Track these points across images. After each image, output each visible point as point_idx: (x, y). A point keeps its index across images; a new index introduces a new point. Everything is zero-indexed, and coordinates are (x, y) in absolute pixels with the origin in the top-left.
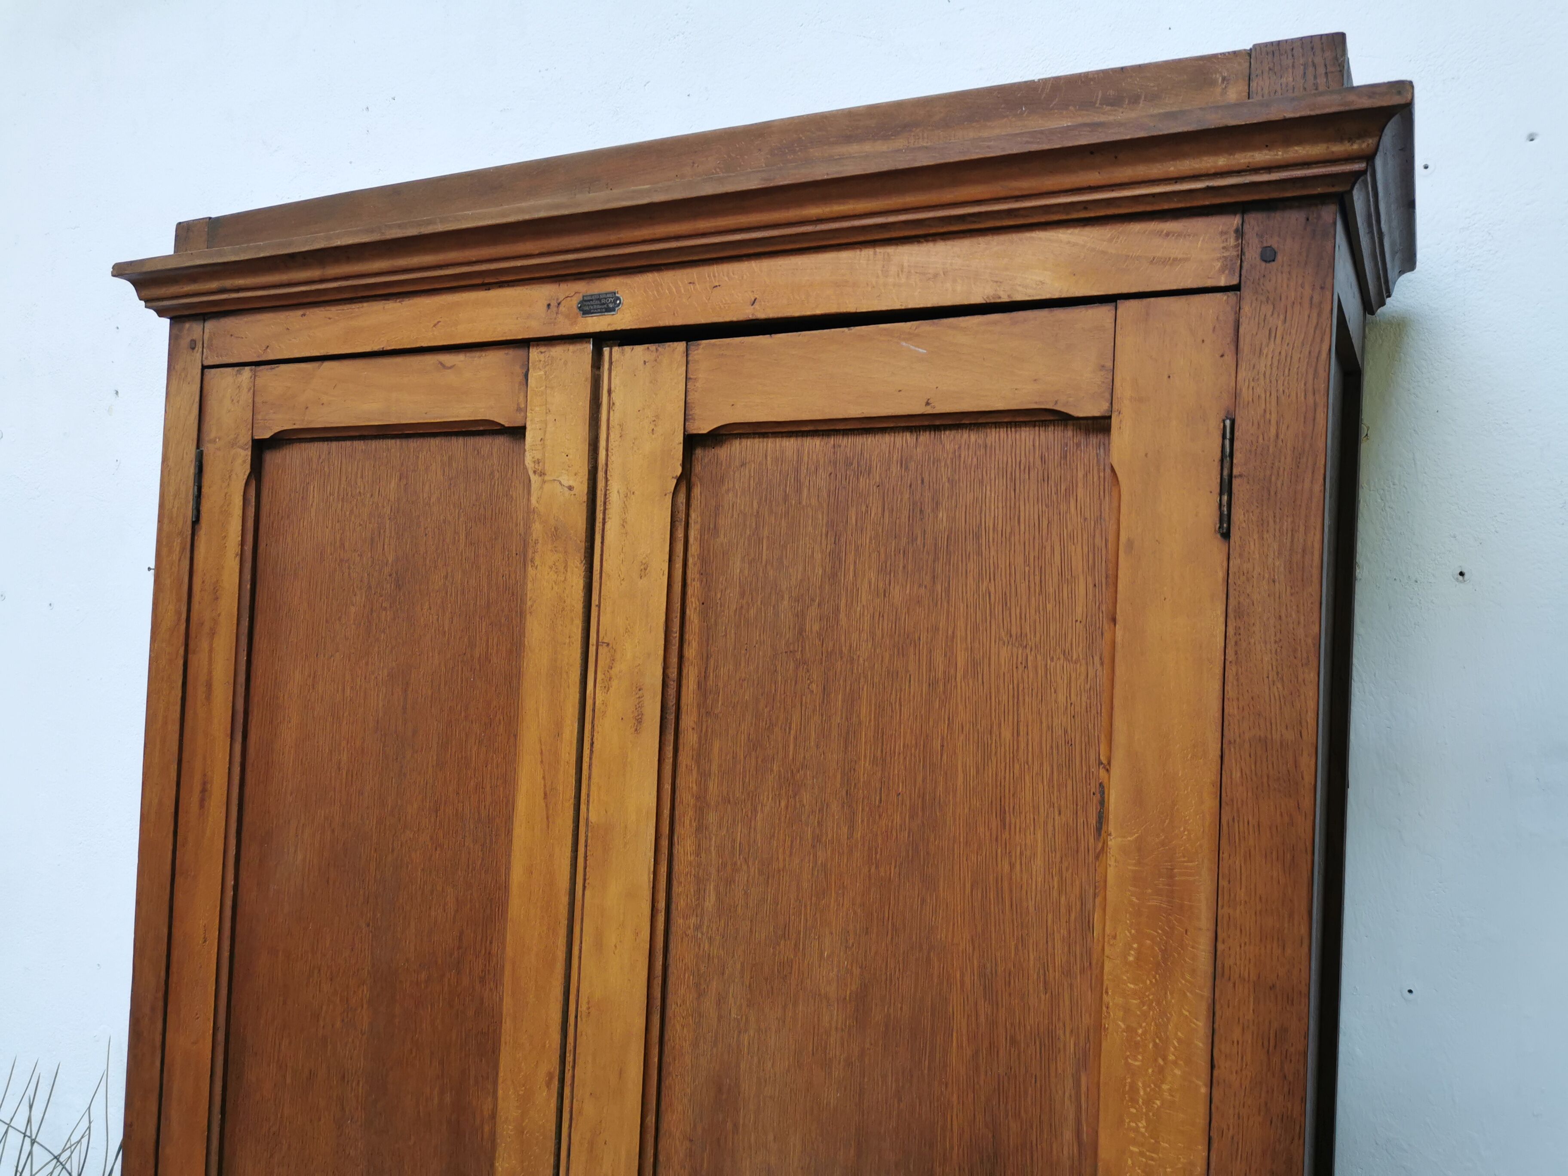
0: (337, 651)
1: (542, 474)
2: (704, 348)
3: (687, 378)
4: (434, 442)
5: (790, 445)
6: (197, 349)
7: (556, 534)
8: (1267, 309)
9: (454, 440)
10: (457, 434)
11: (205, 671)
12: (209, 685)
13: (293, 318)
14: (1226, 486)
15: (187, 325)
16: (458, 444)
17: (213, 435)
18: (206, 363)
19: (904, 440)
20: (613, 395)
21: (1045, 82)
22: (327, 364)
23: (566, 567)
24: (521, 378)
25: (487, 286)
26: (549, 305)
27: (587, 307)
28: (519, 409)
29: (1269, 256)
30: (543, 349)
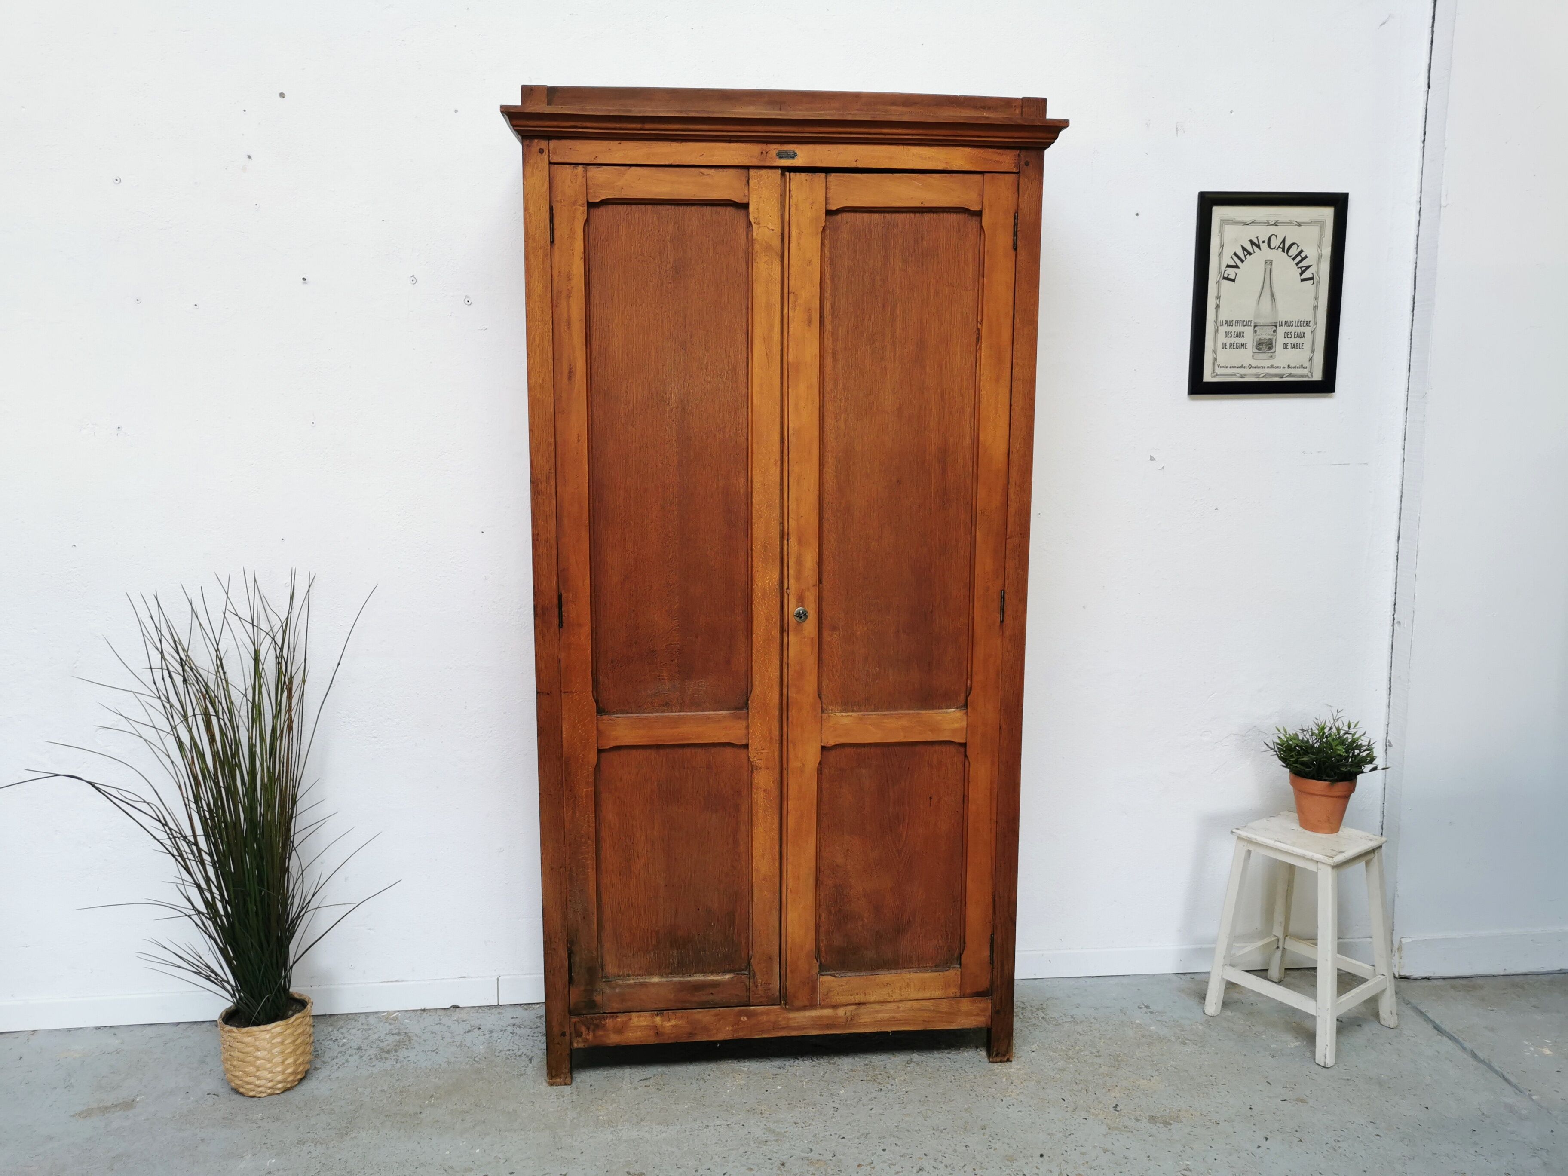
0: (644, 303)
1: (759, 224)
2: (833, 177)
3: (826, 188)
4: (693, 208)
5: (866, 216)
6: (544, 153)
7: (768, 248)
8: (1026, 180)
9: (705, 208)
10: (706, 205)
11: (565, 315)
12: (569, 323)
13: (614, 144)
14: (1015, 234)
15: (536, 141)
16: (707, 210)
17: (559, 199)
18: (552, 161)
19: (911, 216)
20: (791, 192)
21: (961, 97)
22: (633, 168)
23: (772, 262)
24: (745, 182)
25: (730, 142)
26: (762, 153)
27: (781, 155)
28: (745, 196)
29: (1027, 164)
30: (756, 170)
